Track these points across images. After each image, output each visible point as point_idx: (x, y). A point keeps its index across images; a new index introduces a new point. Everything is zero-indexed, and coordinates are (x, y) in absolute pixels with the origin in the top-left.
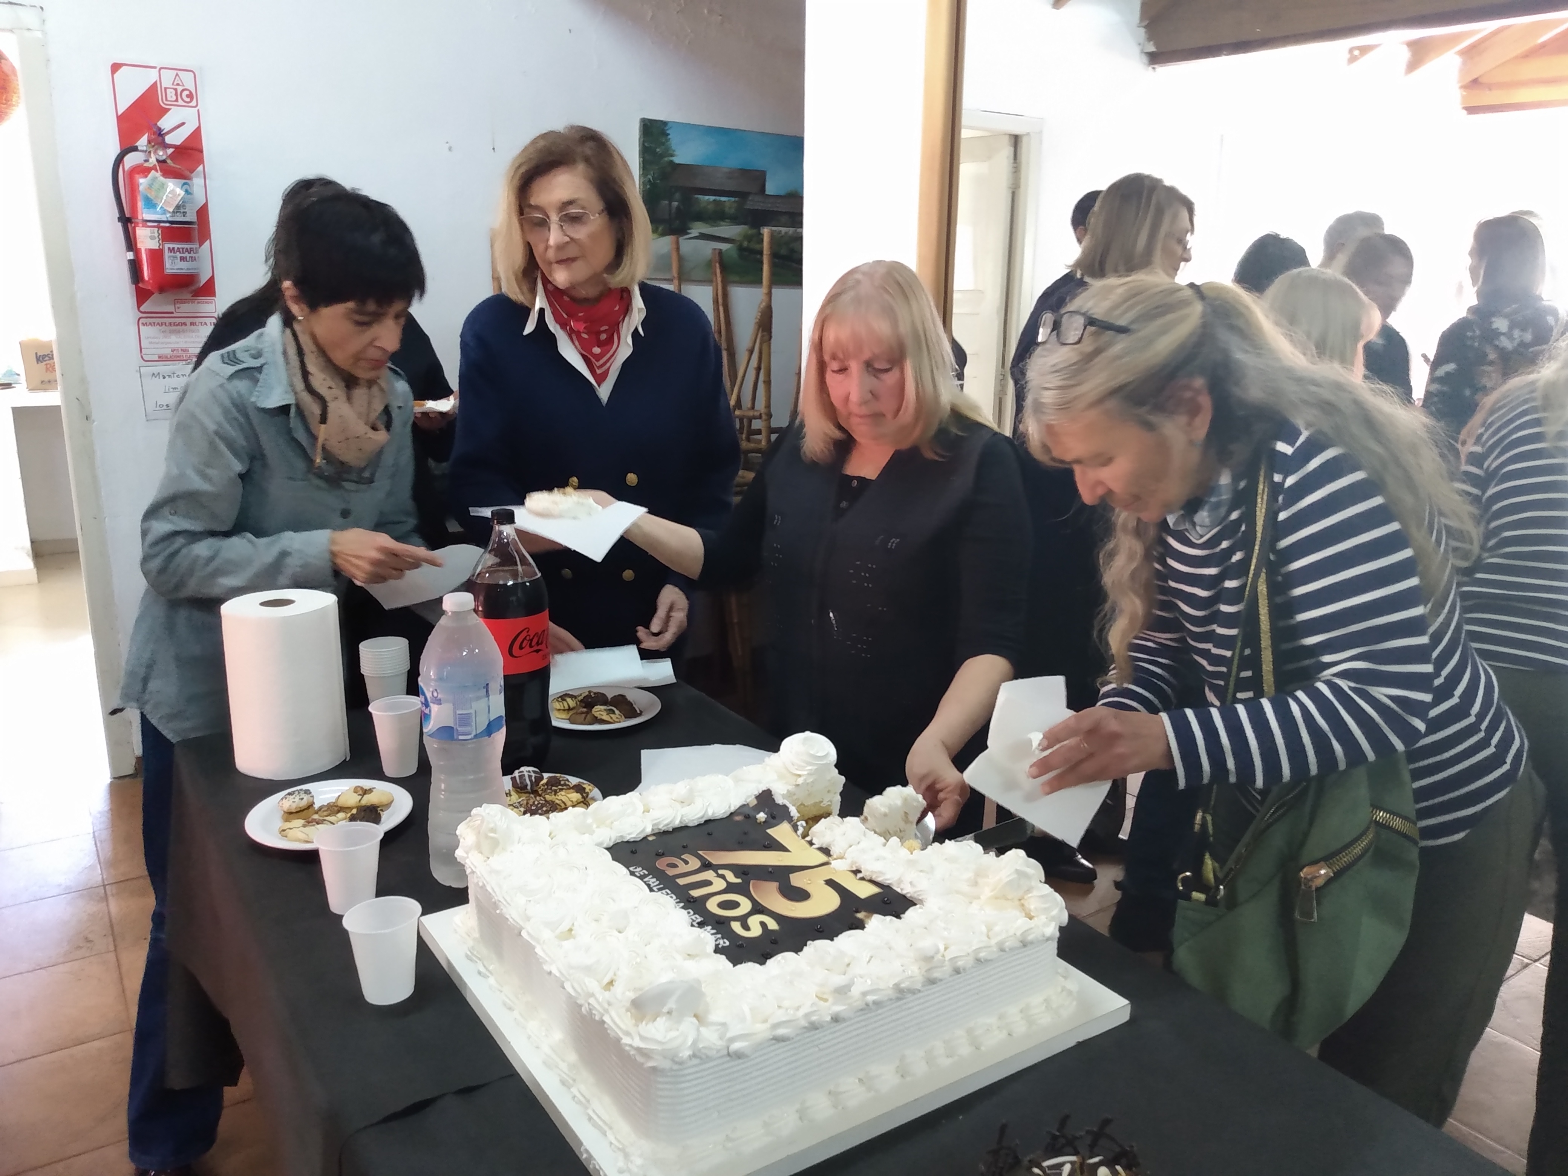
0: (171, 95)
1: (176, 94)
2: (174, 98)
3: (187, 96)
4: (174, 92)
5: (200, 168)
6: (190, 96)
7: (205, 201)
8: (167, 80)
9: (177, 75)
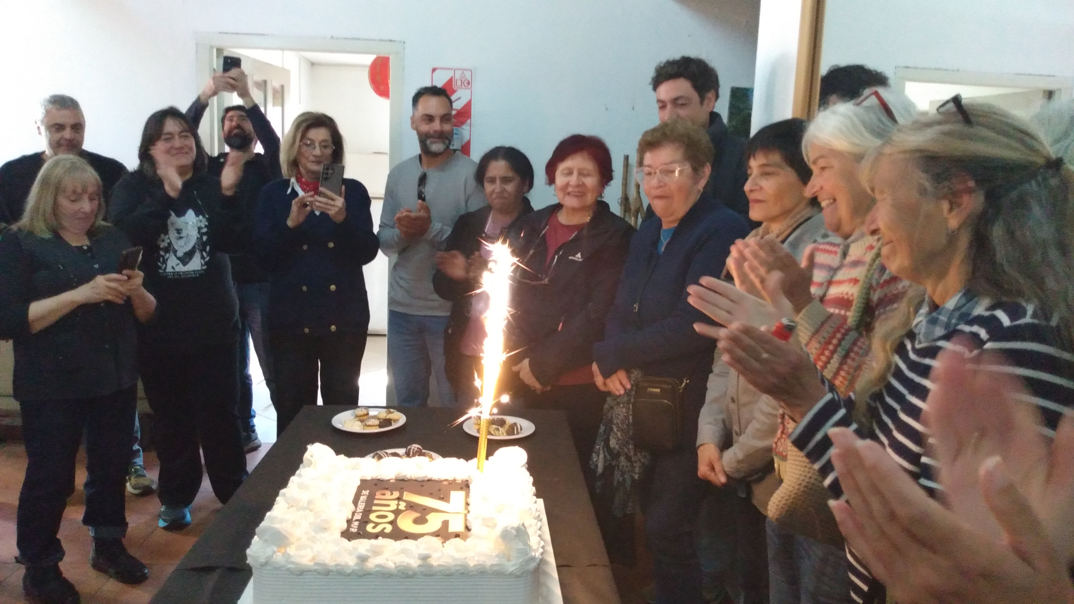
0: (459, 83)
1: (461, 83)
2: (460, 84)
3: (467, 83)
4: (460, 82)
5: (469, 121)
6: (469, 83)
7: (469, 138)
8: (458, 76)
9: (463, 72)
